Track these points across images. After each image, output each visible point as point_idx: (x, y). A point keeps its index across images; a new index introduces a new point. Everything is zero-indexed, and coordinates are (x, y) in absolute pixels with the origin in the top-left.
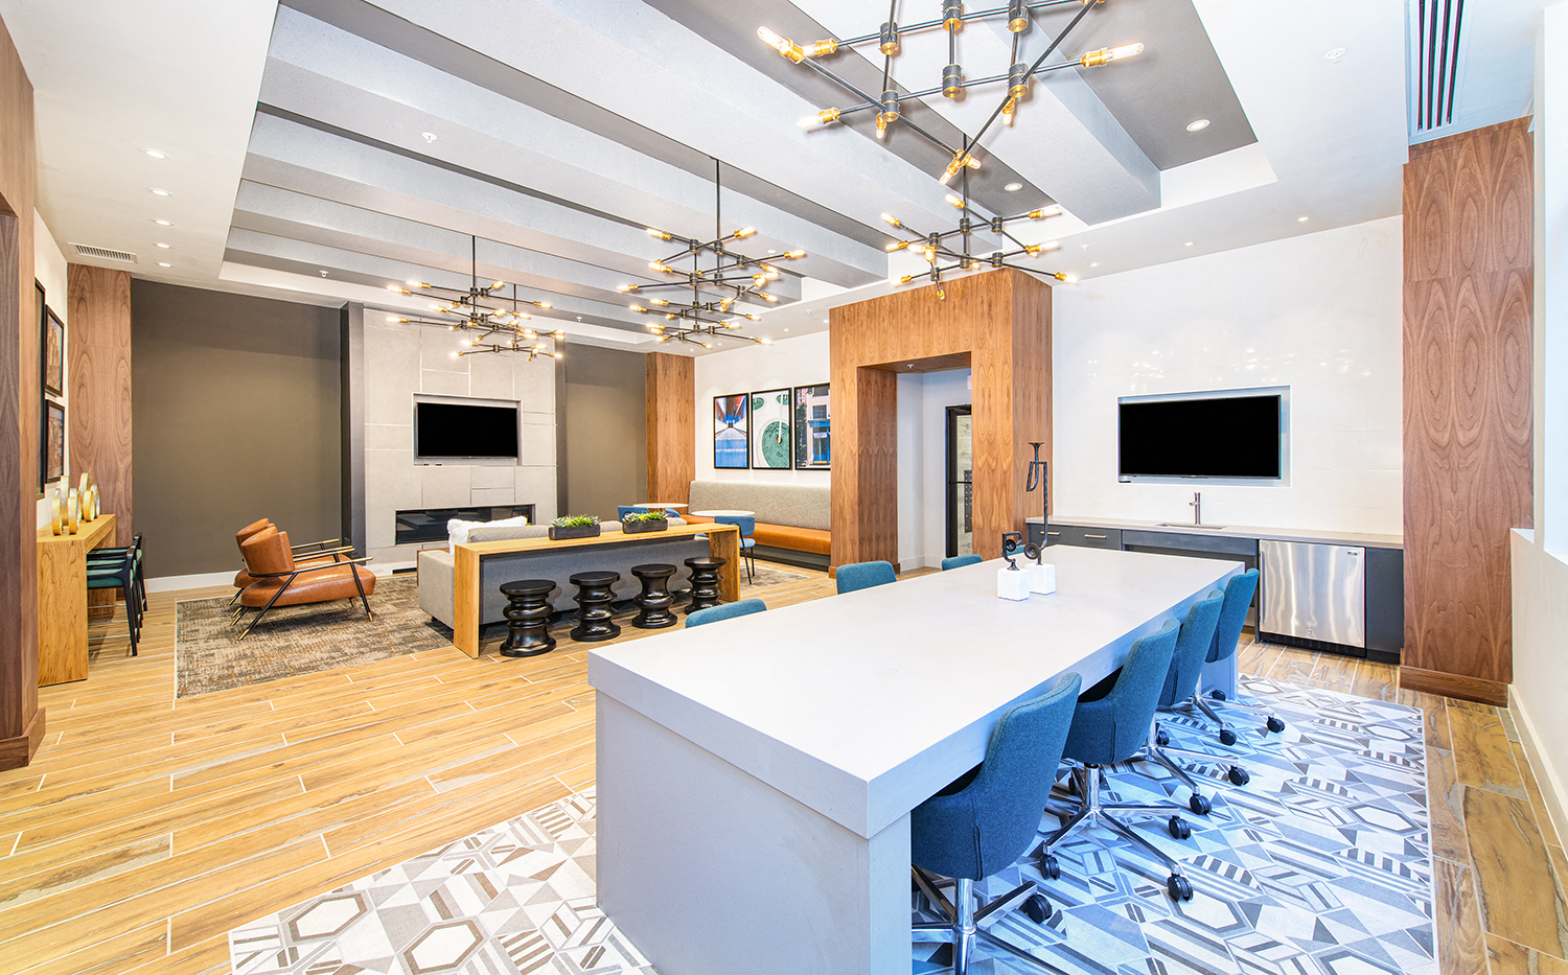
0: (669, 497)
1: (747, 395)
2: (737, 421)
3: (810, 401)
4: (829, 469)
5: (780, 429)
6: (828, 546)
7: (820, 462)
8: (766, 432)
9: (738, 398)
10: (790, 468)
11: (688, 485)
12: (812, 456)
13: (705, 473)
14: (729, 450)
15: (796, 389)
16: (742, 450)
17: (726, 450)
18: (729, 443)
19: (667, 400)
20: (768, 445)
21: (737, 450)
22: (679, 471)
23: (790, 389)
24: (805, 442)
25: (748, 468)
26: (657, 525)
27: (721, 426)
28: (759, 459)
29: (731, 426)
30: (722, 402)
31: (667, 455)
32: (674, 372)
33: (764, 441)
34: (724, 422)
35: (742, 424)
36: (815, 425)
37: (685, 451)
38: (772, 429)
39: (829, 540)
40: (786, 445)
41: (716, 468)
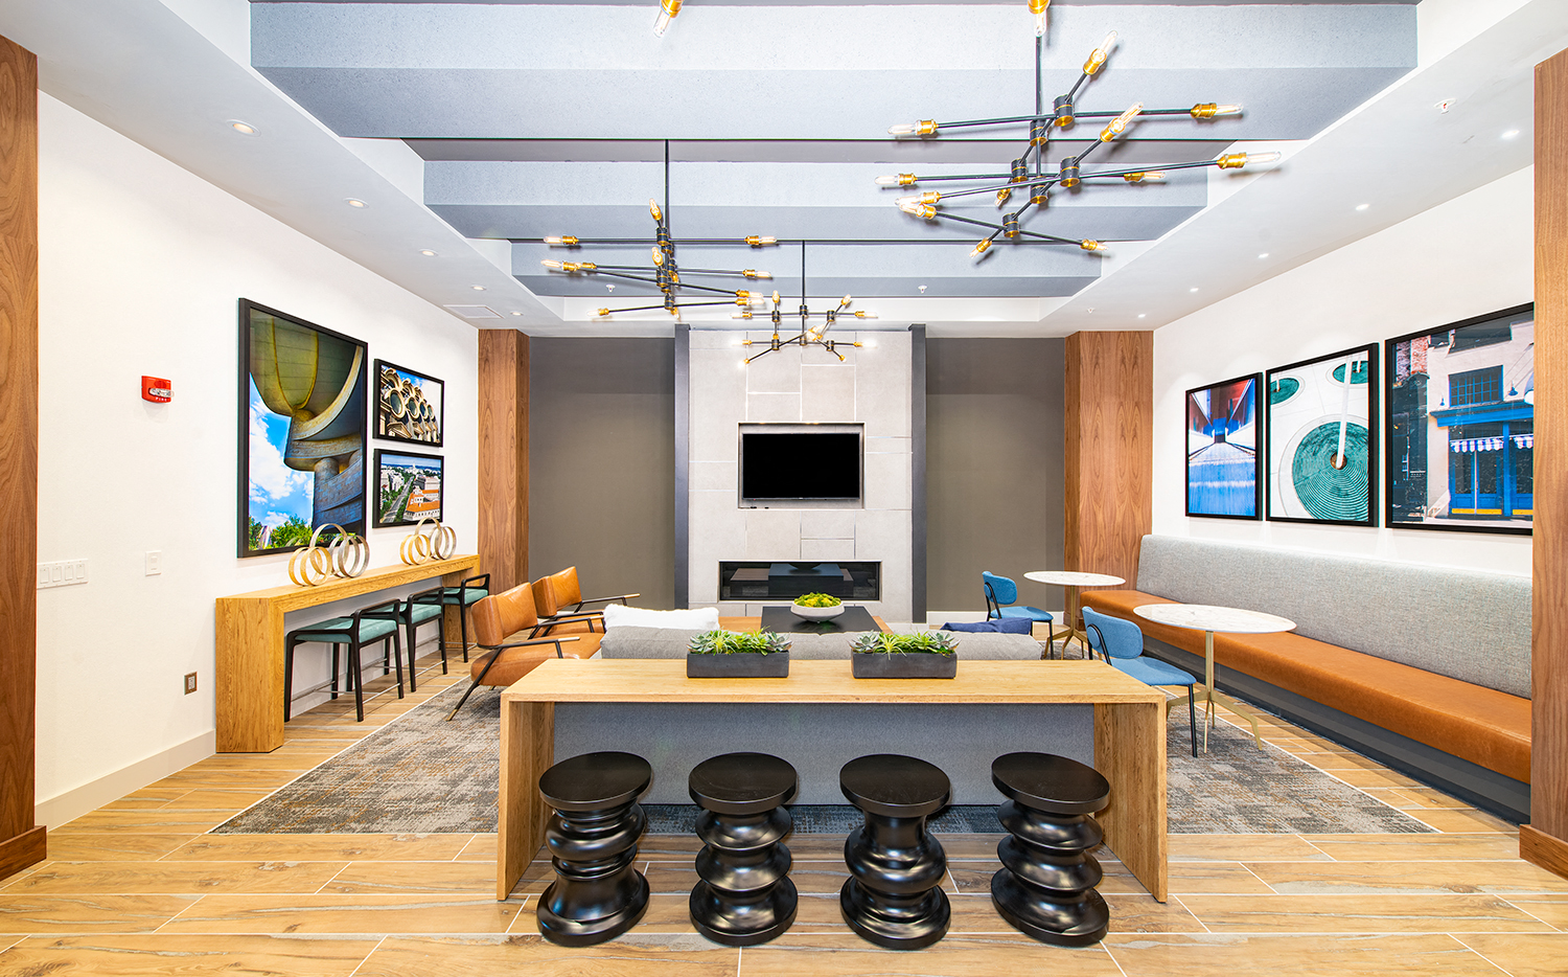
0: (1100, 560)
1: (1257, 377)
2: (1233, 428)
3: (1439, 367)
4: (1528, 532)
5: (1342, 437)
6: (1521, 756)
7: (1474, 511)
8: (1304, 445)
9: (1238, 386)
10: (1372, 522)
11: (1137, 542)
12: (1446, 497)
13: (1169, 523)
14: (1216, 484)
15: (1391, 344)
16: (1243, 484)
17: (1209, 484)
18: (1218, 471)
19: (1098, 405)
20: (1309, 471)
21: (1234, 484)
22: (1119, 519)
23: (1372, 349)
24: (1420, 461)
25: (1257, 517)
26: (927, 664)
27: (1199, 440)
28: (1284, 498)
29: (1220, 439)
30: (1202, 399)
31: (1097, 496)
32: (1111, 361)
33: (1298, 466)
34: (1207, 432)
35: (1245, 434)
36: (1457, 421)
37: (1132, 486)
38: (1321, 438)
39: (1529, 740)
40: (1359, 473)
41: (1188, 514)
